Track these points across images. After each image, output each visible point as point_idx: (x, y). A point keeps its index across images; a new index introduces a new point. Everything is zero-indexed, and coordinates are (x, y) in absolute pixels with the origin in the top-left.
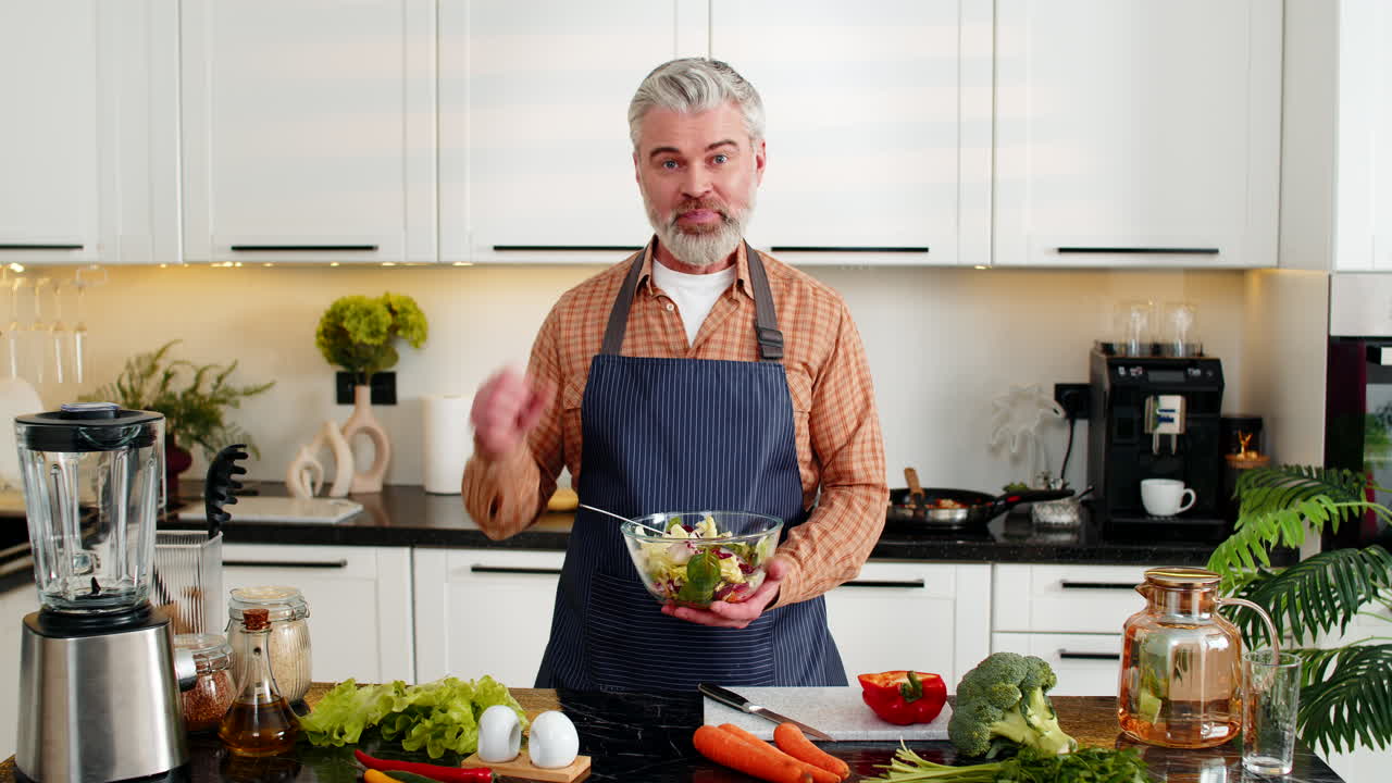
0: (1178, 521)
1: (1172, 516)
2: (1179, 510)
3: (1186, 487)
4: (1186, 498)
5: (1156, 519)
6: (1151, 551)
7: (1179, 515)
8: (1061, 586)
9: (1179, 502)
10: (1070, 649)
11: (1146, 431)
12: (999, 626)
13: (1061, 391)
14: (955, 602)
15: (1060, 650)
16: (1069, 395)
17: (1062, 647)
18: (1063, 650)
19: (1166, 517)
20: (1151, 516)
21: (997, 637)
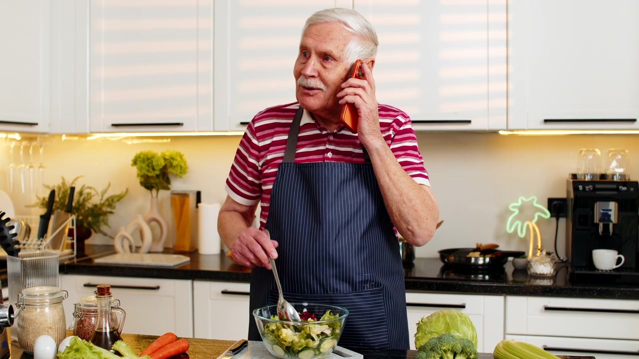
0: (613, 273)
1: (610, 271)
2: (615, 267)
3: (619, 254)
4: (619, 260)
5: (600, 271)
6: (596, 290)
7: (615, 270)
8: (544, 309)
9: (615, 262)
10: (550, 346)
11: (595, 222)
12: (508, 331)
13: (550, 201)
14: (484, 316)
15: (544, 346)
16: (555, 204)
17: (545, 344)
18: (546, 346)
19: (606, 271)
20: (598, 270)
21: (507, 336)
